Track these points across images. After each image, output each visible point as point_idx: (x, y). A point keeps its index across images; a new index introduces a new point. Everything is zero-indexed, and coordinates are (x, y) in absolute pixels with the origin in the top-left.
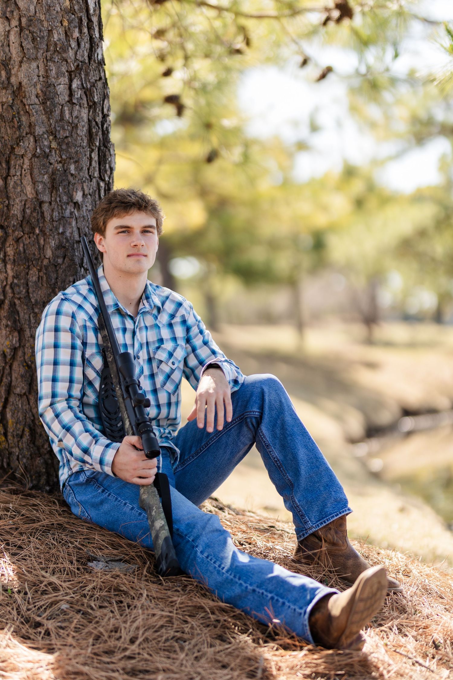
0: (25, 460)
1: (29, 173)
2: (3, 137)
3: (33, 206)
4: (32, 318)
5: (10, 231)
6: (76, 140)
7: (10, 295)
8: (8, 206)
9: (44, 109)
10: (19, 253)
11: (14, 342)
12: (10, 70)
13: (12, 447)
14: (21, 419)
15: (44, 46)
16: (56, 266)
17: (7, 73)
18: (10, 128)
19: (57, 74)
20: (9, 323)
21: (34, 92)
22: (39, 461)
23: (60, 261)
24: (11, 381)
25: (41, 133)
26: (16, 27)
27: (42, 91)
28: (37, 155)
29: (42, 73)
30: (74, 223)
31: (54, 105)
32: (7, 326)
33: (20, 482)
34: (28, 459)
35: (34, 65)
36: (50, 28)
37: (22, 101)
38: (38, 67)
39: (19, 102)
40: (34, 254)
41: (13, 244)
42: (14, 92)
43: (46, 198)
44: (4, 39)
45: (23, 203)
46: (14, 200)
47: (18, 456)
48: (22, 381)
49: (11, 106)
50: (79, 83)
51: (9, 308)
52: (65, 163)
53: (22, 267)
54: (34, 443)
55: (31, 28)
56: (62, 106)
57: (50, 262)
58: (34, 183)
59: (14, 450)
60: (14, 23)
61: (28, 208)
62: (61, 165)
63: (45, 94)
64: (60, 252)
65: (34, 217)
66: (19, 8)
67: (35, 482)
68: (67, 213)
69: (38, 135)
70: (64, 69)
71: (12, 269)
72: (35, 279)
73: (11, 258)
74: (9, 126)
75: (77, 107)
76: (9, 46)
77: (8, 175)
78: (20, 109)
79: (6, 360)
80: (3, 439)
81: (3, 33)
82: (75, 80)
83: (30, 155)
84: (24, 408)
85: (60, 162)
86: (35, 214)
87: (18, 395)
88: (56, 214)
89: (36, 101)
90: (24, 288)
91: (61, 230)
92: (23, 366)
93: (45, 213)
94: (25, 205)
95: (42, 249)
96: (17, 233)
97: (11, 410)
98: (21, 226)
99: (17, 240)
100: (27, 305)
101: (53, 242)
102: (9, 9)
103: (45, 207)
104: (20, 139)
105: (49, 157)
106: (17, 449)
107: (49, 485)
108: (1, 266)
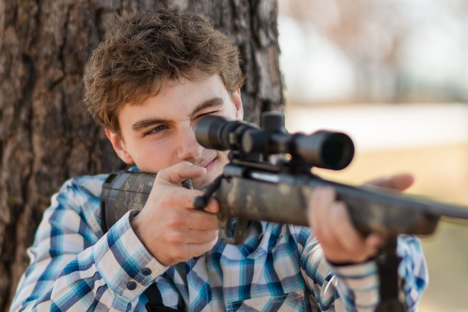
8: (38, 17)
10: (54, 114)
41: (45, 94)
45: (66, 10)
61: (74, 22)
65: (82, 41)
71: (42, 144)
73: (41, 120)
86: (85, 35)
94: (68, 15)
96: (51, 71)
98: (61, 58)
99: (53, 86)
108: (20, 136)
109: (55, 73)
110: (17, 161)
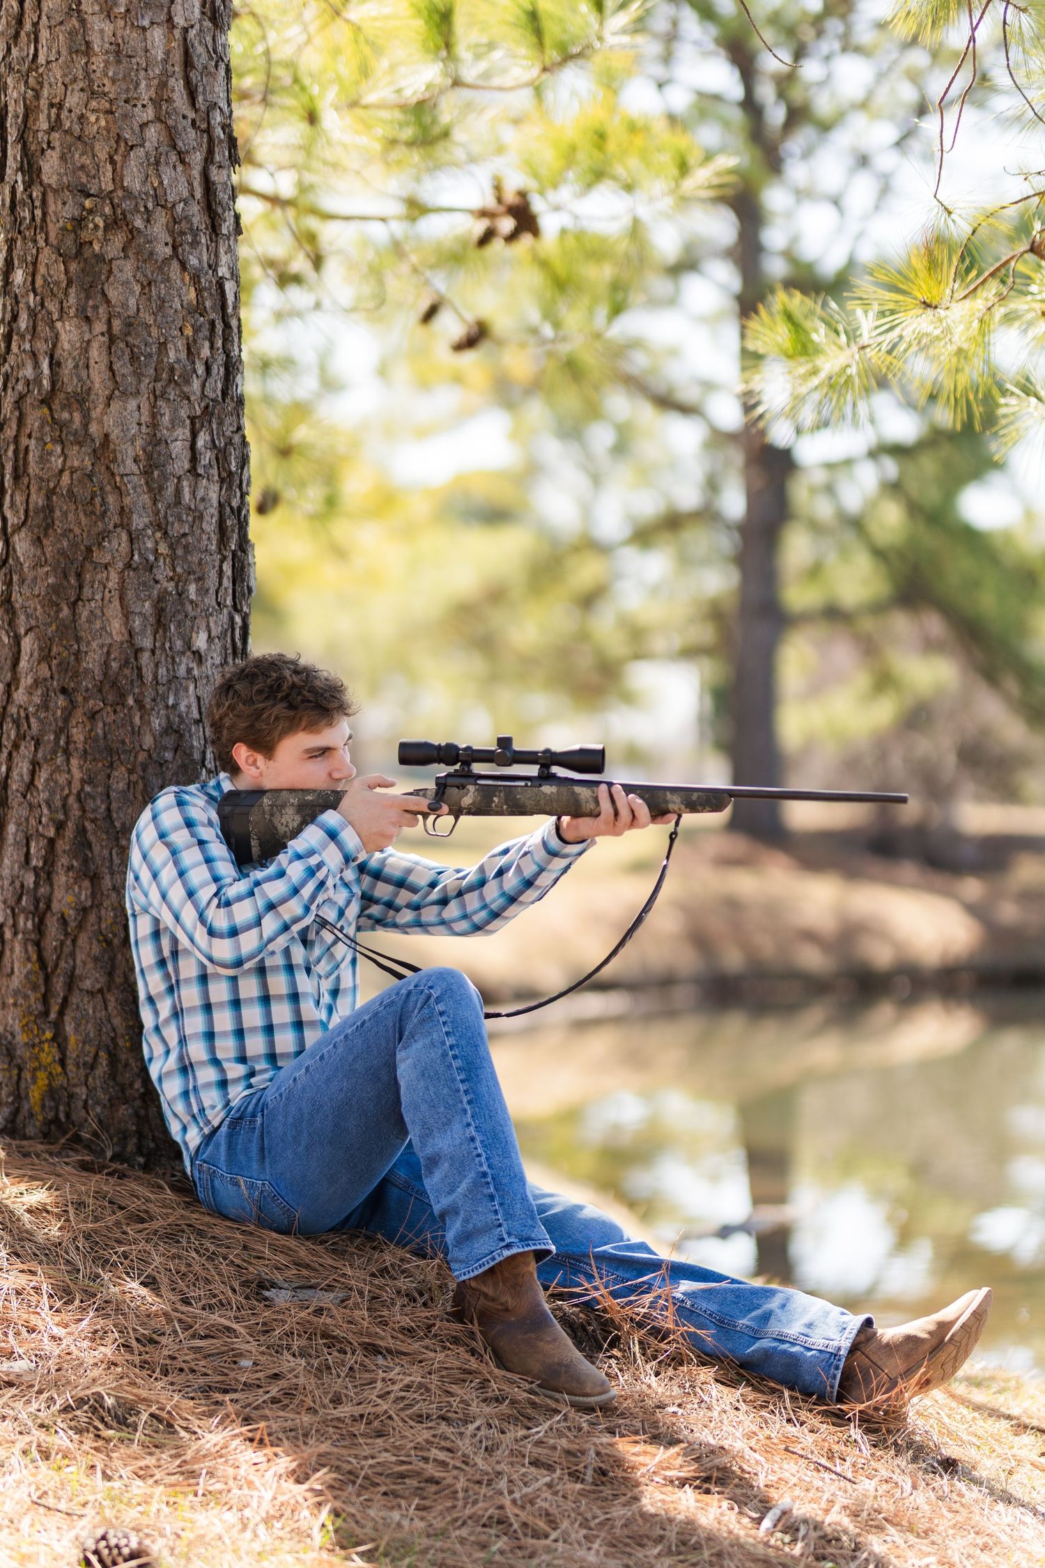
0: (98, 1109)
1: (117, 597)
2: (71, 530)
3: (123, 657)
4: (115, 857)
5: (80, 699)
6: (199, 541)
7: (75, 812)
8: (77, 654)
9: (147, 483)
10: (96, 740)
11: (83, 897)
12: (89, 409)
13: (75, 1085)
14: (92, 1035)
15: (152, 371)
16: (161, 765)
17: (84, 417)
18: (85, 514)
19: (172, 421)
20: (75, 863)
21: (131, 453)
22: (124, 1111)
23: (168, 755)
24: (74, 967)
25: (140, 527)
26: (103, 334)
27: (144, 451)
28: (134, 565)
29: (145, 418)
30: (191, 688)
31: (164, 476)
32: (70, 868)
33: (88, 1147)
34: (104, 1106)
35: (132, 404)
36: (162, 340)
37: (108, 468)
38: (139, 407)
39: (103, 468)
40: (123, 742)
41: (83, 723)
42: (94, 451)
43: (147, 643)
44: (80, 355)
45: (105, 650)
46: (88, 643)
47: (86, 1102)
48: (95, 969)
49: (90, 476)
50: (208, 438)
51: (75, 838)
52: (179, 581)
53: (100, 764)
54: (114, 1079)
55: (129, 339)
56: (179, 478)
57: (150, 756)
58: (127, 615)
59: (77, 1090)
60: (100, 327)
61: (115, 659)
62: (172, 584)
63: (149, 457)
64: (169, 741)
65: (125, 676)
66: (108, 302)
67: (117, 1149)
68: (182, 671)
69: (137, 530)
70: (183, 413)
71: (81, 767)
72: (122, 786)
73: (80, 746)
74: (85, 511)
75: (204, 481)
76: (88, 367)
77: (79, 599)
78: (105, 482)
79: (66, 930)
80: (59, 1069)
81: (78, 345)
82: (202, 433)
83: (120, 565)
84: (98, 1015)
85: (172, 579)
86: (127, 672)
87: (87, 992)
88: (162, 671)
89: (135, 468)
90: (102, 802)
91: (171, 702)
92: (99, 941)
93: (144, 670)
94: (108, 653)
95: (138, 733)
96: (91, 702)
97: (74, 1019)
98: (100, 691)
99: (93, 716)
100: (107, 833)
101: (157, 722)
102: (91, 303)
103: (145, 658)
104: (104, 536)
105: (154, 570)
106: (84, 1089)
107: (142, 1155)
108: (60, 760)
109: (95, 703)
110: (56, 782)
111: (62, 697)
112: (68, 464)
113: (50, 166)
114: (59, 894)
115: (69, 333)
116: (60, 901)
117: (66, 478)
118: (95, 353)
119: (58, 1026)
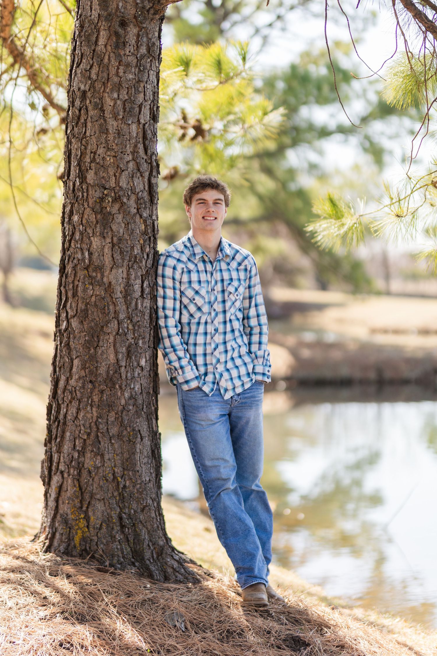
0: (102, 546)
1: (112, 345)
2: (95, 319)
3: (114, 369)
4: (109, 447)
5: (97, 385)
6: (143, 323)
7: (94, 429)
8: (97, 368)
9: (125, 301)
10: (103, 401)
11: (97, 463)
12: (104, 272)
13: (93, 536)
14: (100, 517)
15: (128, 258)
16: (128, 411)
17: (102, 275)
19: (135, 277)
20: (94, 450)
21: (119, 290)
23: (131, 407)
24: (93, 490)
26: (110, 243)
27: (124, 288)
28: (120, 334)
29: (125, 276)
30: (139, 381)
31: (132, 299)
32: (92, 451)
33: (99, 562)
34: (105, 545)
35: (120, 270)
36: (132, 245)
37: (110, 295)
38: (123, 272)
39: (108, 295)
40: (114, 402)
41: (98, 394)
42: (105, 288)
43: (124, 364)
44: (100, 251)
45: (108, 366)
46: (101, 363)
48: (101, 491)
49: (103, 298)
50: (148, 283)
51: (94, 439)
52: (136, 339)
53: (104, 411)
54: (108, 534)
55: (120, 245)
56: (137, 299)
57: (124, 408)
58: (116, 353)
59: (94, 538)
60: (109, 240)
61: (111, 370)
62: (133, 340)
63: (126, 291)
64: (131, 402)
65: (115, 377)
66: (112, 230)
68: (136, 375)
69: (121, 319)
70: (139, 274)
71: (97, 411)
72: (113, 419)
73: (97, 403)
74: (101, 312)
75: (146, 300)
76: (103, 256)
77: (98, 346)
78: (109, 301)
79: (90, 475)
80: (87, 530)
81: (100, 247)
82: (145, 281)
83: (114, 333)
84: (102, 509)
85: (133, 338)
86: (116, 375)
87: (98, 499)
88: (129, 375)
89: (120, 296)
90: (105, 425)
91: (132, 387)
92: (103, 480)
93: (122, 374)
95: (119, 399)
96: (102, 386)
97: (93, 510)
98: (105, 382)
100: (107, 438)
101: (127, 394)
102: (106, 231)
103: (123, 369)
104: (108, 322)
105: (127, 335)
106: (96, 537)
108: (89, 408)
109: (103, 387)
110: (87, 417)
111: (90, 384)
112: (95, 293)
113: (90, 176)
114: (87, 461)
115: (96, 242)
116: (88, 464)
117: (93, 299)
118: (106, 250)
119: (86, 512)
